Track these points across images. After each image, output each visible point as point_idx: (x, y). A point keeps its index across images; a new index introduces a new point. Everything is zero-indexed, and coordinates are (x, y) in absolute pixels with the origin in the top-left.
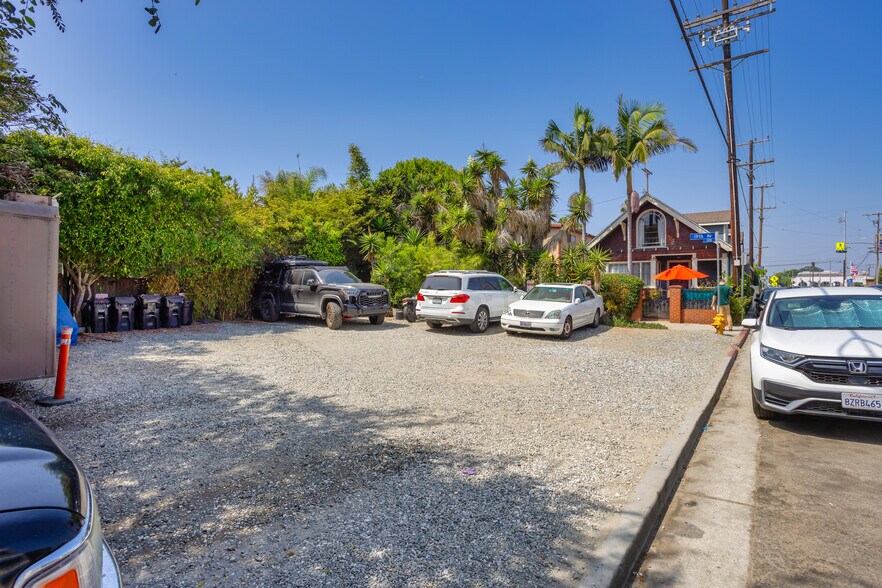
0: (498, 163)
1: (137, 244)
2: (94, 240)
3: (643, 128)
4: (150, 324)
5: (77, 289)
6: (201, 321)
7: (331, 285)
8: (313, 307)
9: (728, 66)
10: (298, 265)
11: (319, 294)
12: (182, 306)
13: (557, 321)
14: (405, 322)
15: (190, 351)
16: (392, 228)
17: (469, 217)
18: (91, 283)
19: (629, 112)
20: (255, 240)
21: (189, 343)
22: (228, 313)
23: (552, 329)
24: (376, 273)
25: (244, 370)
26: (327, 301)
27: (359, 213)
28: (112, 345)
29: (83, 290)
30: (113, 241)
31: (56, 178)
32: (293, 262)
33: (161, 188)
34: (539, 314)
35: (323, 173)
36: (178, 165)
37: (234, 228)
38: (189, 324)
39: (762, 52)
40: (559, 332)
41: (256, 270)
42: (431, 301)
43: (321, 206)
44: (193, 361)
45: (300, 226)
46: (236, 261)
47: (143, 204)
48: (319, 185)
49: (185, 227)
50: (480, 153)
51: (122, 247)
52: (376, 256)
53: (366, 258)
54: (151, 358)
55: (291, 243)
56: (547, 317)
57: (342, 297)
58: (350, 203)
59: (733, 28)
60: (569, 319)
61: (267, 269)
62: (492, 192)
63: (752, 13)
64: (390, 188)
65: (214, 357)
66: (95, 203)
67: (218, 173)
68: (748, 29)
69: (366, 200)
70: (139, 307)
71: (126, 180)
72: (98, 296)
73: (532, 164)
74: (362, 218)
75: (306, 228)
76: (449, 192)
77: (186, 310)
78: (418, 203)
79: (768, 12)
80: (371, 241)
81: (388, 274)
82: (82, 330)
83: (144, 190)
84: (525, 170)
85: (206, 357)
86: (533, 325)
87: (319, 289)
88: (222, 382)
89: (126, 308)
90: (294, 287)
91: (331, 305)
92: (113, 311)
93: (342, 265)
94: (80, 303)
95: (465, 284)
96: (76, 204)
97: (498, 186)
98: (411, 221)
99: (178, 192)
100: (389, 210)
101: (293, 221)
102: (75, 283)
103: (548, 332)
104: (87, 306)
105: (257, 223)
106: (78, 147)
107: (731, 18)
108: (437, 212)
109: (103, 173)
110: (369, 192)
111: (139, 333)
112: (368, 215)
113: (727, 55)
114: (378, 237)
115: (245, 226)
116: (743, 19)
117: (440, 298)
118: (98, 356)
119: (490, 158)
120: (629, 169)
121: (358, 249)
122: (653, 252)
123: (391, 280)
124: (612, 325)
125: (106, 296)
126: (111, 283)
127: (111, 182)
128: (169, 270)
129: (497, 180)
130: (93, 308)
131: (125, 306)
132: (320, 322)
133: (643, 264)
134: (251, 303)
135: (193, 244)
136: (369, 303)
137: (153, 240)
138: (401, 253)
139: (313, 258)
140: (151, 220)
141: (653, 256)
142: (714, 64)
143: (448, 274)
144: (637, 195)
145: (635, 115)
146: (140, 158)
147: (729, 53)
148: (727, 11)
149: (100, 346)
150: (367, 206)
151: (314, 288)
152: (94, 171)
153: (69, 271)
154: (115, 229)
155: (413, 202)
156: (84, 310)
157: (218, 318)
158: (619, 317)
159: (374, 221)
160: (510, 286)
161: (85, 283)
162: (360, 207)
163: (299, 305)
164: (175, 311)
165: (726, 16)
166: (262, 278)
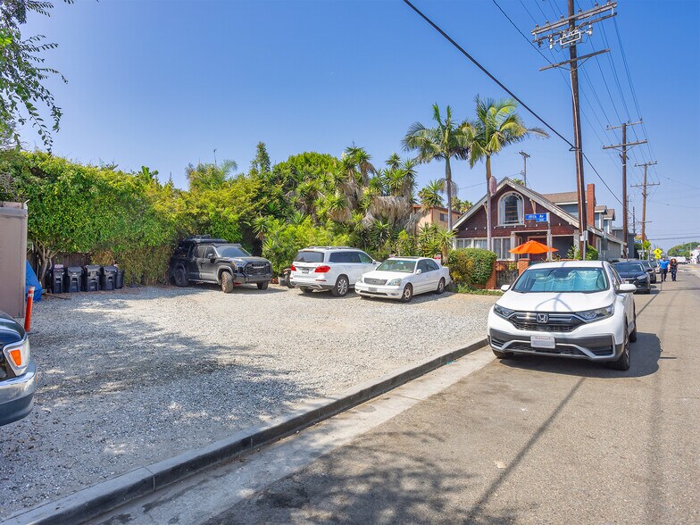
0: (364, 158)
1: (83, 228)
2: (54, 226)
3: (499, 121)
4: (93, 287)
5: (42, 261)
6: (130, 285)
7: (225, 258)
8: (212, 275)
9: (574, 65)
10: (202, 243)
11: (217, 266)
12: (116, 275)
13: (398, 287)
14: (285, 288)
15: (116, 306)
16: (280, 212)
17: (340, 203)
18: (51, 257)
19: (487, 108)
20: (170, 224)
21: (117, 301)
22: (151, 280)
23: (393, 294)
24: (266, 248)
25: (147, 320)
26: (222, 271)
27: (254, 200)
28: (64, 301)
29: (46, 262)
30: (67, 226)
31: (29, 182)
32: (199, 240)
33: (99, 187)
34: (384, 282)
35: (234, 165)
36: (112, 168)
37: (153, 214)
38: (120, 288)
39: (604, 51)
40: (399, 297)
41: (173, 247)
42: (301, 271)
43: (225, 194)
44: (116, 313)
45: (205, 211)
46: (155, 240)
47: (87, 198)
48: (232, 175)
49: (116, 215)
50: (351, 150)
51: (72, 231)
52: (265, 235)
53: (257, 236)
54: (89, 310)
55: (199, 225)
56: (389, 284)
57: (233, 267)
58: (247, 191)
59: (577, 32)
60: (409, 286)
61: (180, 246)
62: (361, 181)
63: (594, 18)
64: (282, 179)
65: (130, 310)
66: (54, 199)
67: (148, 169)
68: (590, 32)
69: (260, 189)
70: (85, 275)
71: (74, 182)
72: (56, 266)
73: (396, 157)
74: (257, 204)
75: (211, 213)
76: (325, 181)
77: (119, 278)
78: (302, 191)
79: (610, 16)
80: (263, 222)
81: (274, 249)
82: (44, 291)
83: (87, 188)
84: (389, 162)
85: (126, 311)
86: (378, 291)
87: (216, 261)
88: (130, 326)
89: (75, 275)
90: (199, 259)
91: (225, 273)
92: (66, 277)
93: (237, 242)
94: (44, 271)
95: (327, 257)
96: (41, 200)
97: (366, 176)
98: (298, 206)
99: (111, 189)
100: (280, 197)
101: (201, 208)
102: (41, 257)
103: (389, 296)
104: (48, 275)
105: (172, 210)
106: (43, 159)
107: (576, 23)
108: (317, 198)
109: (59, 178)
110: (263, 182)
111: (83, 294)
112: (262, 201)
113: (573, 55)
114: (269, 219)
115: (162, 213)
116: (587, 24)
117: (307, 269)
118: (54, 309)
119: (358, 153)
120: (488, 157)
121: (251, 229)
122: (512, 229)
123: (277, 254)
124: (456, 292)
125: (62, 266)
126: (65, 257)
127: (64, 184)
128: (105, 246)
129: (365, 171)
130: (53, 275)
131: (75, 274)
132: (217, 287)
133: (504, 239)
134: (168, 273)
135: (122, 227)
136: (254, 272)
137: (94, 225)
138: (285, 232)
139: (215, 237)
140: (92, 210)
141: (513, 232)
142: (561, 64)
143: (315, 249)
144: (495, 180)
145: (492, 110)
146: (84, 165)
147: (575, 53)
148: (573, 17)
149: (56, 302)
150: (261, 193)
151: (213, 261)
152: (53, 176)
153: (37, 248)
154: (67, 217)
155: (298, 190)
156: (46, 277)
157: (143, 283)
158: (463, 285)
159: (267, 206)
160: (370, 259)
161: (47, 256)
162: (255, 195)
163: (203, 274)
164: (110, 278)
165: (572, 22)
166: (176, 253)
